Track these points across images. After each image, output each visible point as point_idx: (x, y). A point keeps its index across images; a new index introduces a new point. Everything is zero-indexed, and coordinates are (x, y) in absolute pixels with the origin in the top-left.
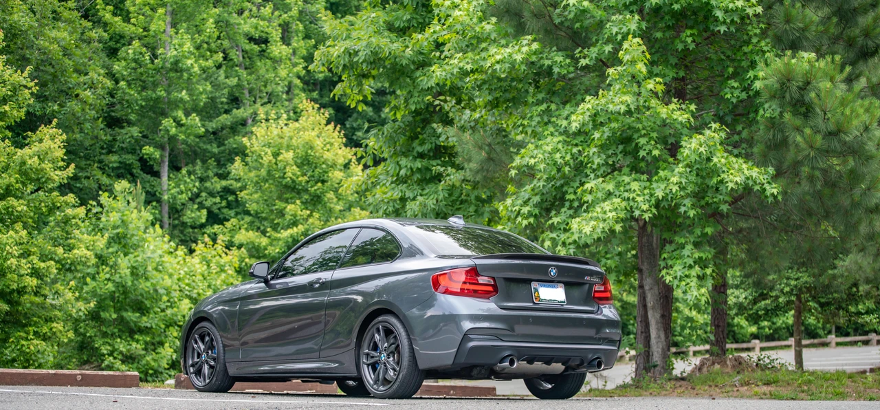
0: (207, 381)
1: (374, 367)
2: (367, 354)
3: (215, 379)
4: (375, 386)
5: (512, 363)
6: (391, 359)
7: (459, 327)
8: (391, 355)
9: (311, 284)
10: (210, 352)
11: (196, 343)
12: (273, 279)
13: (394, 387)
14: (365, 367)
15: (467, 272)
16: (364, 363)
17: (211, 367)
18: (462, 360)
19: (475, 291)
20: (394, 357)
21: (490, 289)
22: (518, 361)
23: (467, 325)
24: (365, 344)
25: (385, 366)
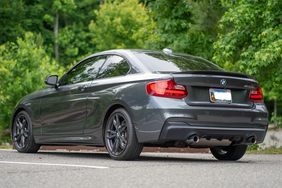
0: (24, 146)
1: (113, 140)
2: (109, 133)
3: (27, 145)
4: (113, 153)
5: (195, 139)
6: (123, 135)
7: (162, 116)
8: (123, 133)
9: (80, 88)
10: (26, 129)
11: (18, 123)
12: (60, 85)
13: (124, 153)
14: (108, 140)
15: (169, 83)
16: (107, 138)
17: (26, 138)
18: (164, 137)
19: (174, 94)
20: (124, 134)
21: (183, 93)
22: (200, 138)
23: (168, 116)
24: (108, 126)
25: (119, 140)
